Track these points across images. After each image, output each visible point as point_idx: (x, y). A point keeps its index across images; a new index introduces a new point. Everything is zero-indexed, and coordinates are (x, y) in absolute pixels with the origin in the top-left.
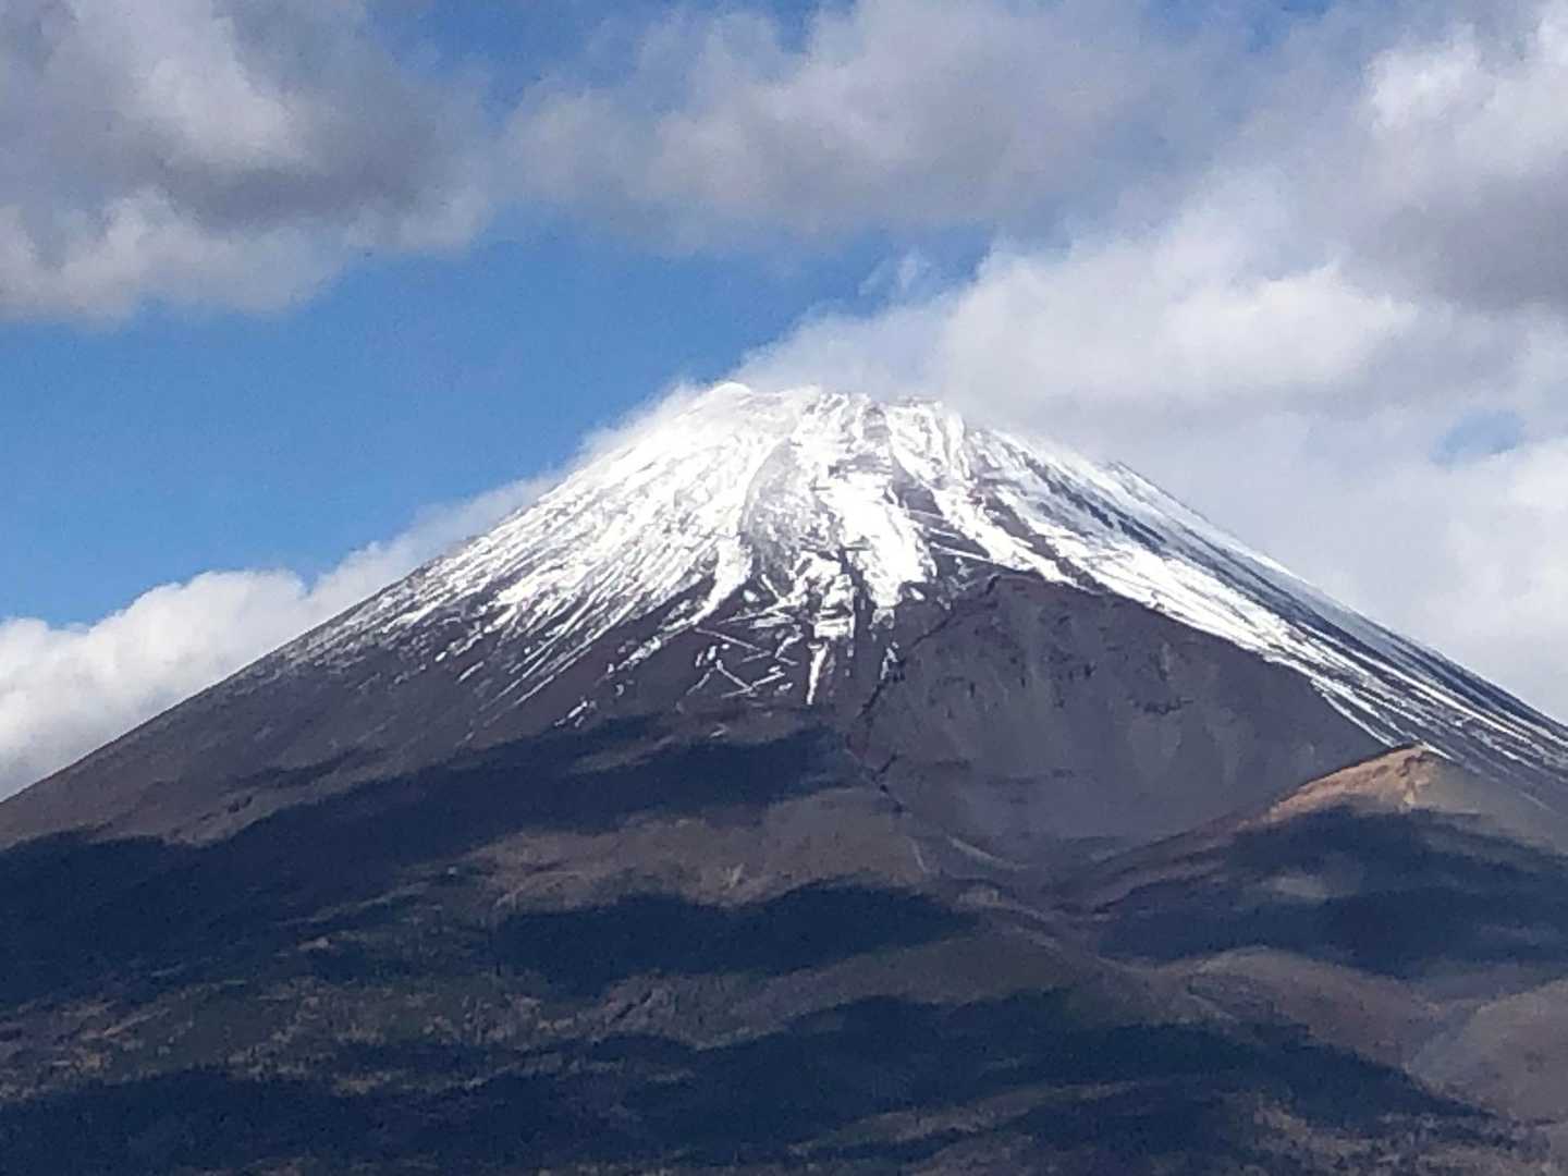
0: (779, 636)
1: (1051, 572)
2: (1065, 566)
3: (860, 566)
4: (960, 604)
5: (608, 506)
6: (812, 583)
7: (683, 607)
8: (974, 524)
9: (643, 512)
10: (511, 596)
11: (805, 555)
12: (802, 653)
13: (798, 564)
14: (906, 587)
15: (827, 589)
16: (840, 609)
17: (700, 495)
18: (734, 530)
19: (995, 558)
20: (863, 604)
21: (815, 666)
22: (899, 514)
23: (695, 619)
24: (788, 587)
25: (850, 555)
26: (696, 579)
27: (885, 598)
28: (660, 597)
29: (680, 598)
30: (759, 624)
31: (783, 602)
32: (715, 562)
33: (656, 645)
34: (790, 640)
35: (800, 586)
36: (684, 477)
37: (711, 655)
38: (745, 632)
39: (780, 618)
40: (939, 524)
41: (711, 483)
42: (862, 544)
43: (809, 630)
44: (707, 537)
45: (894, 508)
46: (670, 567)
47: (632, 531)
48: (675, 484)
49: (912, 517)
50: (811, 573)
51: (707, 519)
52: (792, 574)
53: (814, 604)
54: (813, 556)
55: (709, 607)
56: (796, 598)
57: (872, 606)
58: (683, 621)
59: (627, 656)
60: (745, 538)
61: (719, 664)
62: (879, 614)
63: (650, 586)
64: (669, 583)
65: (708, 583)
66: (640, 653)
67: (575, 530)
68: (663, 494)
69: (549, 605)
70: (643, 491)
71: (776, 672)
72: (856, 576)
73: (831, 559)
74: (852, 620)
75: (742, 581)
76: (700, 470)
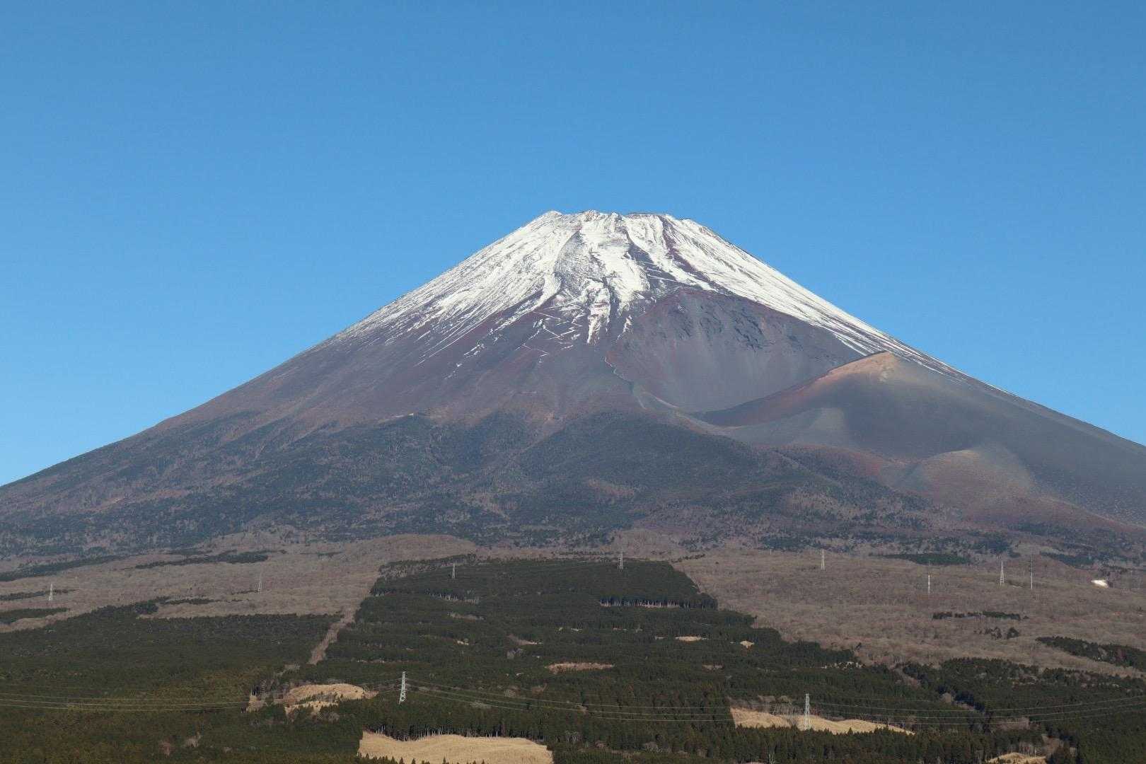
0: (574, 314)
1: (705, 286)
2: (712, 284)
3: (613, 285)
4: (662, 300)
5: (492, 263)
6: (589, 292)
7: (527, 303)
8: (668, 266)
9: (508, 265)
10: (445, 303)
11: (586, 280)
12: (585, 322)
13: (583, 284)
14: (636, 293)
15: (597, 295)
16: (604, 303)
17: (536, 257)
18: (552, 271)
19: (679, 280)
20: (614, 301)
21: (591, 327)
22: (632, 263)
23: (533, 309)
24: (579, 293)
25: (608, 280)
26: (533, 292)
27: (625, 298)
28: (515, 301)
29: (525, 301)
30: (564, 309)
31: (575, 300)
32: (543, 284)
33: (514, 319)
34: (579, 316)
35: (584, 293)
36: (528, 249)
37: (540, 323)
38: (557, 313)
39: (575, 307)
40: (651, 266)
41: (541, 251)
42: (614, 275)
43: (588, 312)
44: (539, 274)
45: (630, 261)
46: (522, 287)
47: (503, 274)
48: (523, 253)
49: (638, 264)
50: (589, 287)
51: (539, 266)
52: (580, 288)
53: (590, 301)
54: (589, 280)
55: (539, 302)
56: (582, 299)
57: (618, 301)
58: (527, 310)
59: (500, 324)
60: (557, 274)
61: (544, 327)
62: (622, 306)
63: (511, 296)
64: (520, 295)
65: (539, 295)
66: (507, 323)
67: (476, 274)
68: (517, 257)
69: (462, 306)
70: (508, 256)
71: (572, 329)
72: (611, 289)
73: (599, 281)
74: (609, 308)
75: (556, 292)
76: (536, 246)
